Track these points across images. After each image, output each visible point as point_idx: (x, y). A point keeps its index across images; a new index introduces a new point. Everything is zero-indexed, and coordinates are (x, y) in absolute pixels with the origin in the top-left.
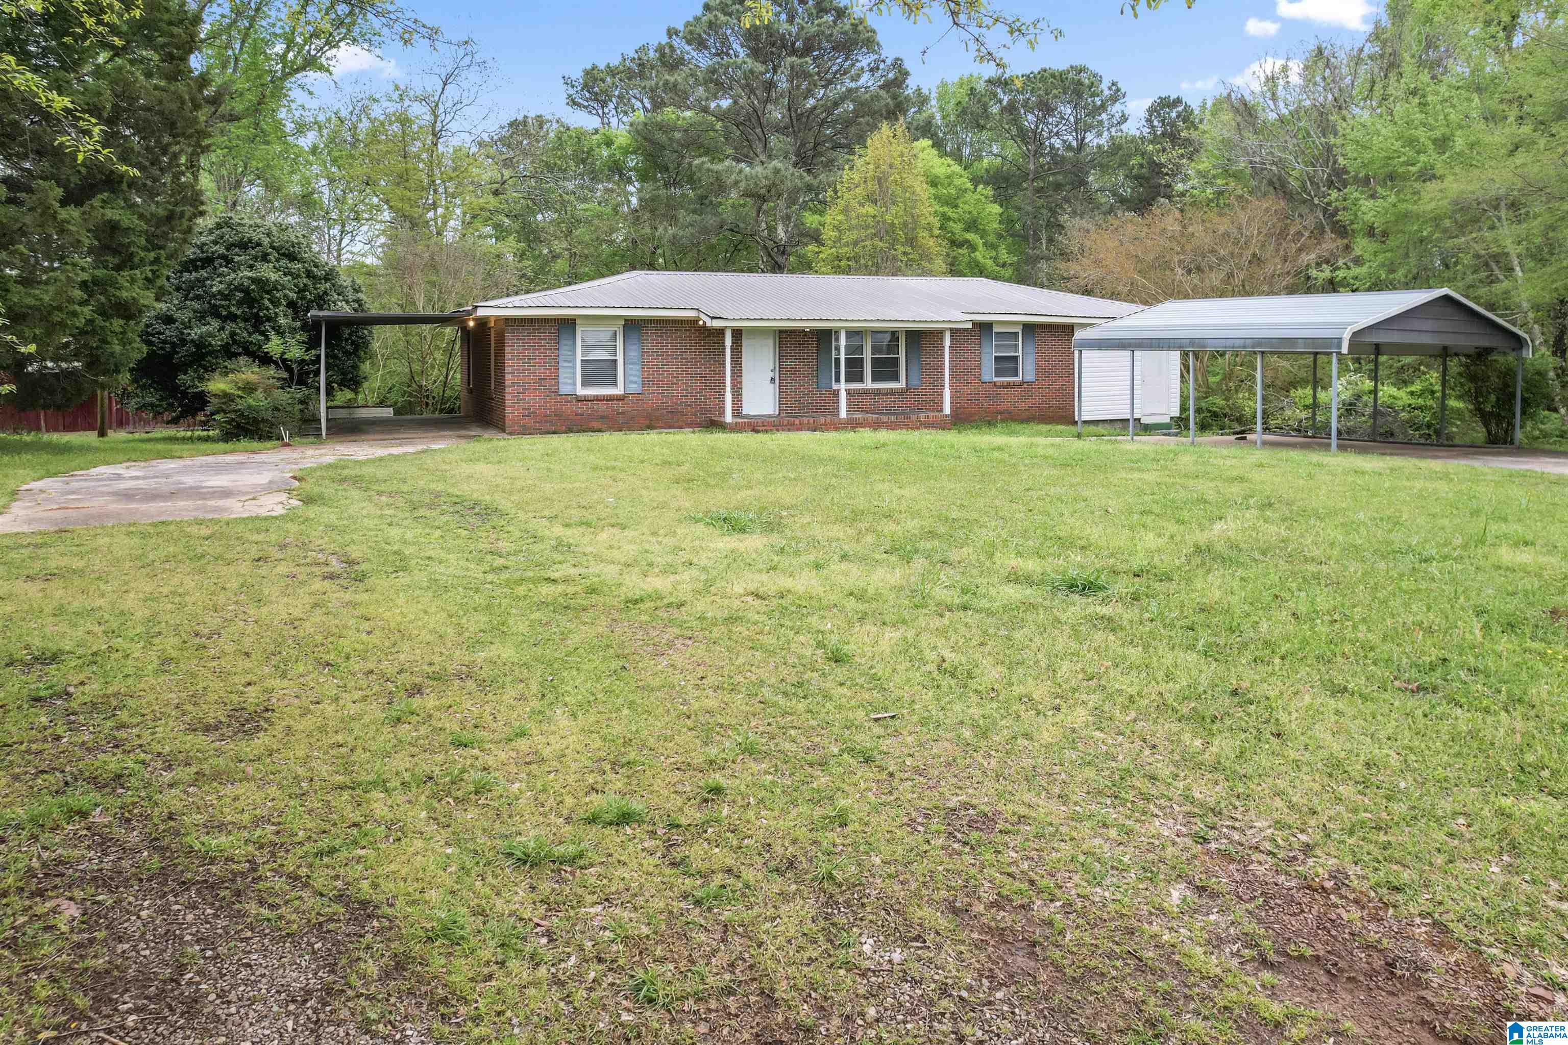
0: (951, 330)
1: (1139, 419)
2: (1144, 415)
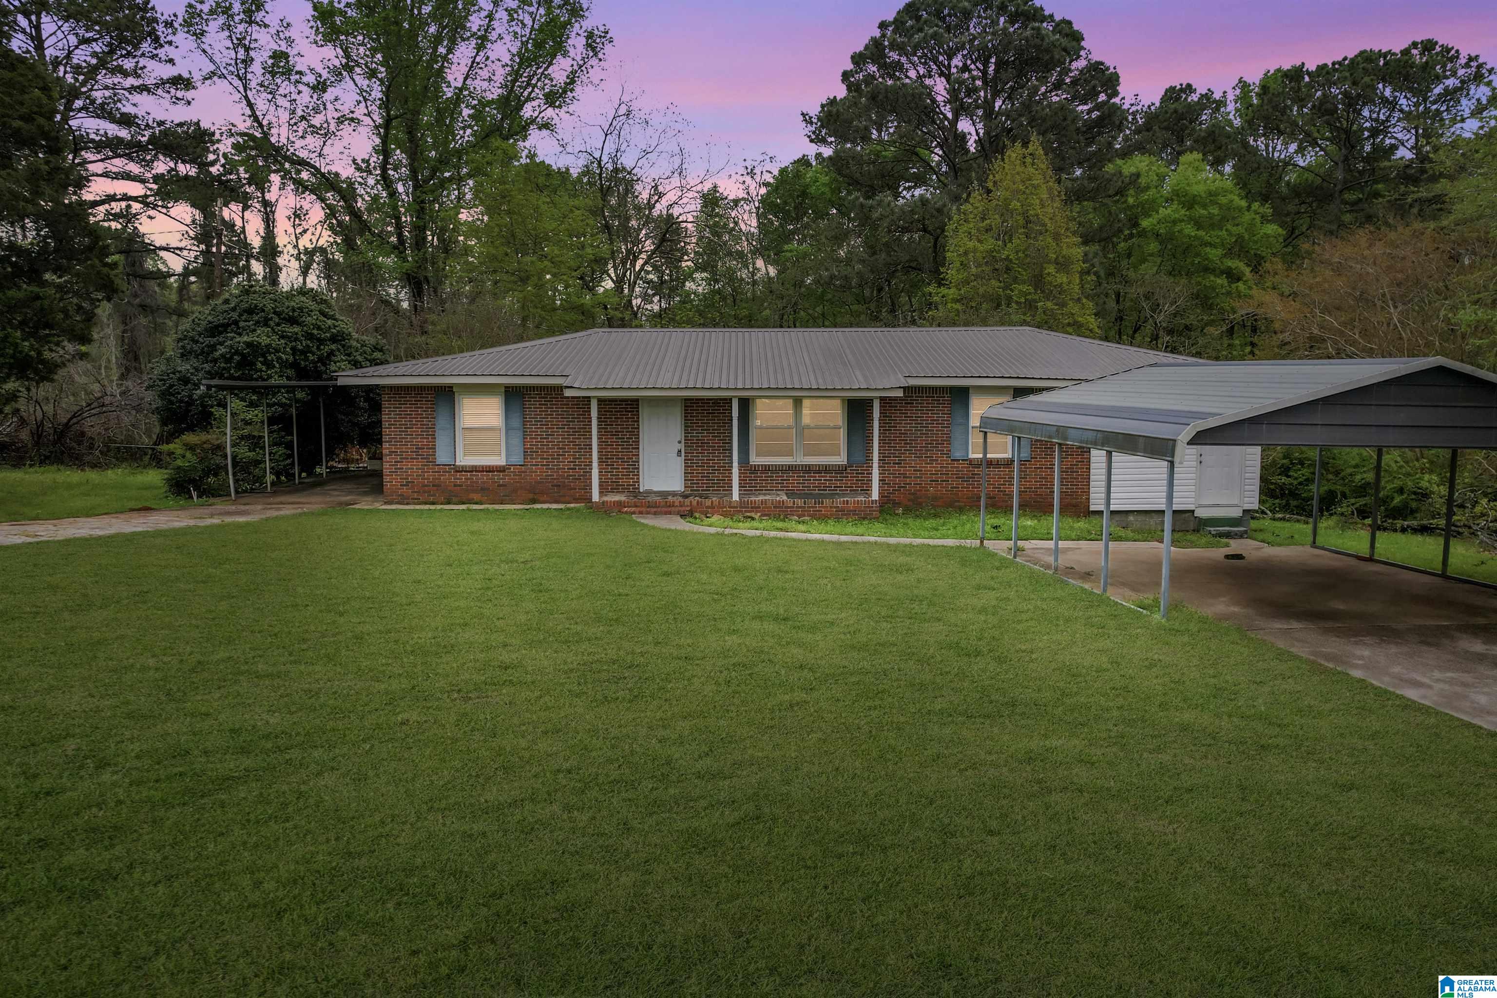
0: (882, 399)
1: (1193, 511)
2: (1201, 506)
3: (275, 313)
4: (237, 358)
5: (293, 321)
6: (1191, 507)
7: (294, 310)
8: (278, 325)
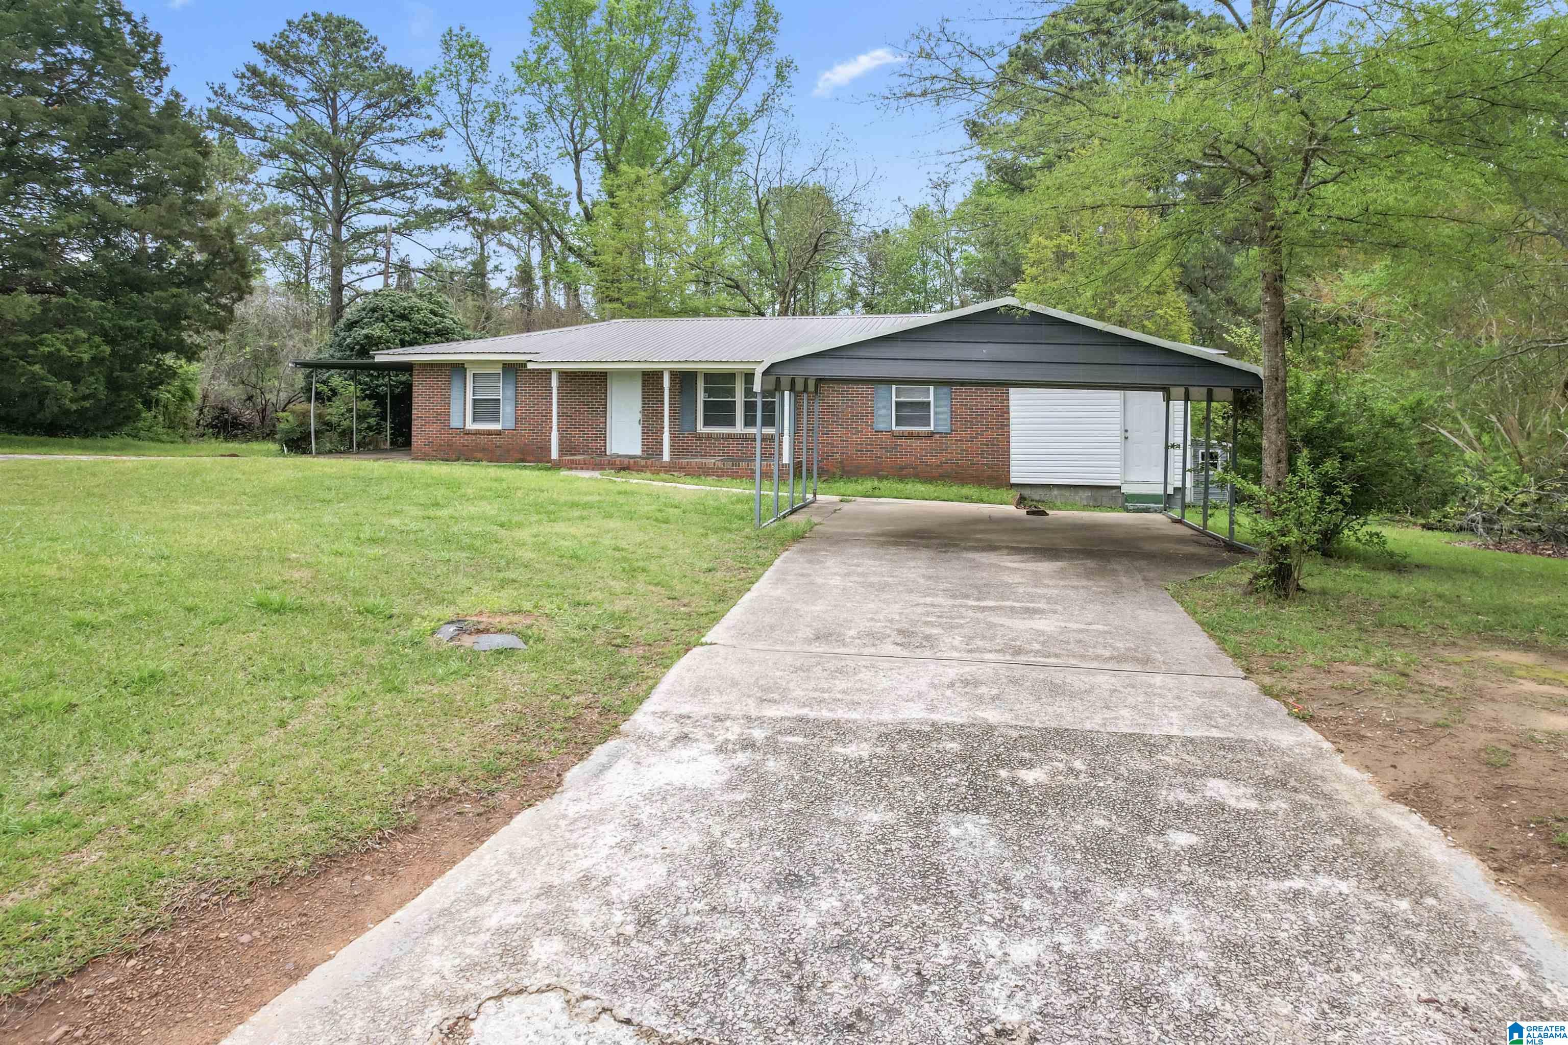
1: (1119, 487)
2: (1126, 482)
3: (391, 312)
4: (357, 347)
5: (403, 317)
6: (1118, 483)
7: (405, 309)
8: (392, 320)
